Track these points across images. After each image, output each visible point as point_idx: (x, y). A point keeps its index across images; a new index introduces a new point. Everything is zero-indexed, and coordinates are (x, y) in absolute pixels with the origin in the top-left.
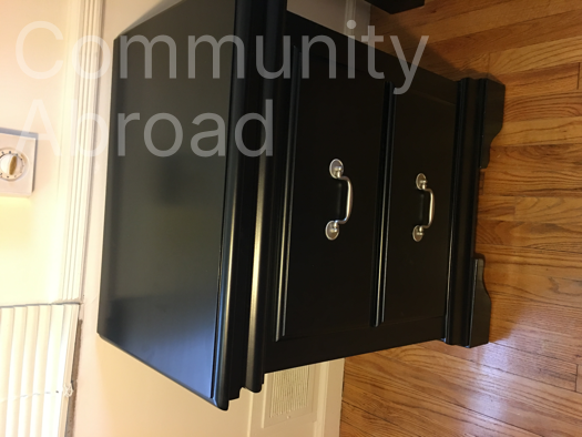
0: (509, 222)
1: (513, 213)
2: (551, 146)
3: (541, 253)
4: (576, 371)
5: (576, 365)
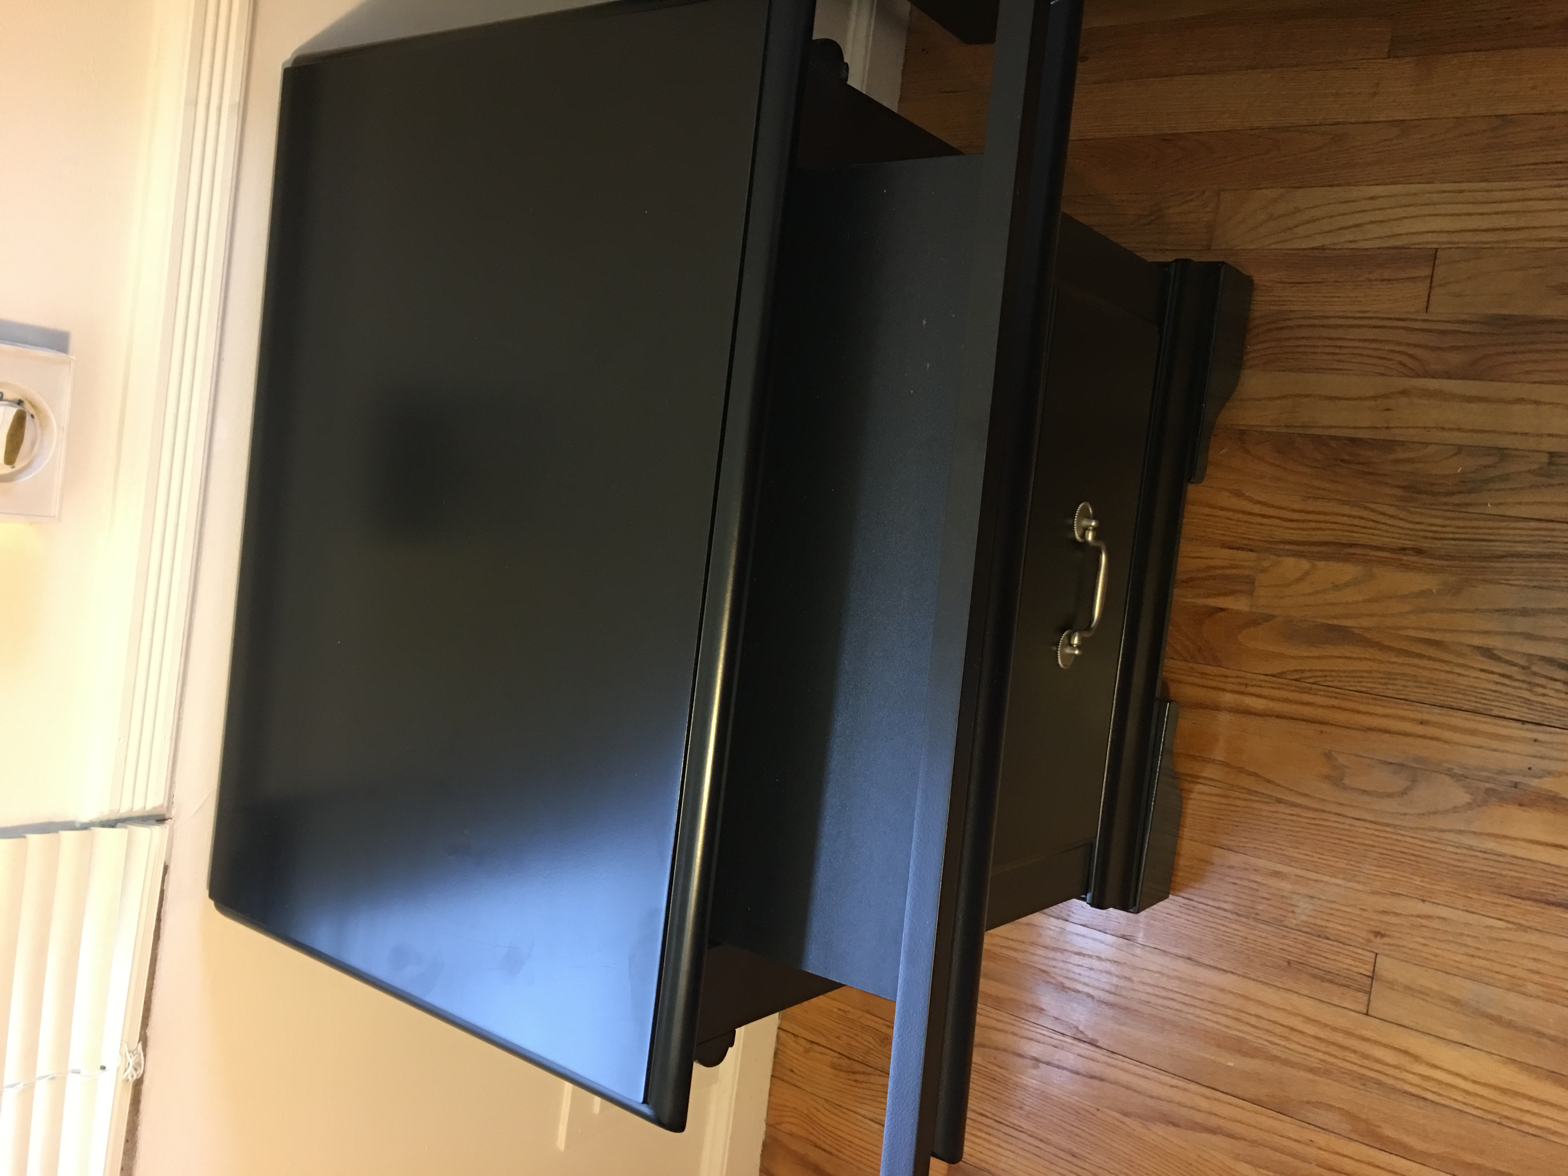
0: (1238, 613)
1: (1250, 593)
2: (1354, 441)
3: (1309, 691)
4: (1372, 969)
5: (1373, 955)
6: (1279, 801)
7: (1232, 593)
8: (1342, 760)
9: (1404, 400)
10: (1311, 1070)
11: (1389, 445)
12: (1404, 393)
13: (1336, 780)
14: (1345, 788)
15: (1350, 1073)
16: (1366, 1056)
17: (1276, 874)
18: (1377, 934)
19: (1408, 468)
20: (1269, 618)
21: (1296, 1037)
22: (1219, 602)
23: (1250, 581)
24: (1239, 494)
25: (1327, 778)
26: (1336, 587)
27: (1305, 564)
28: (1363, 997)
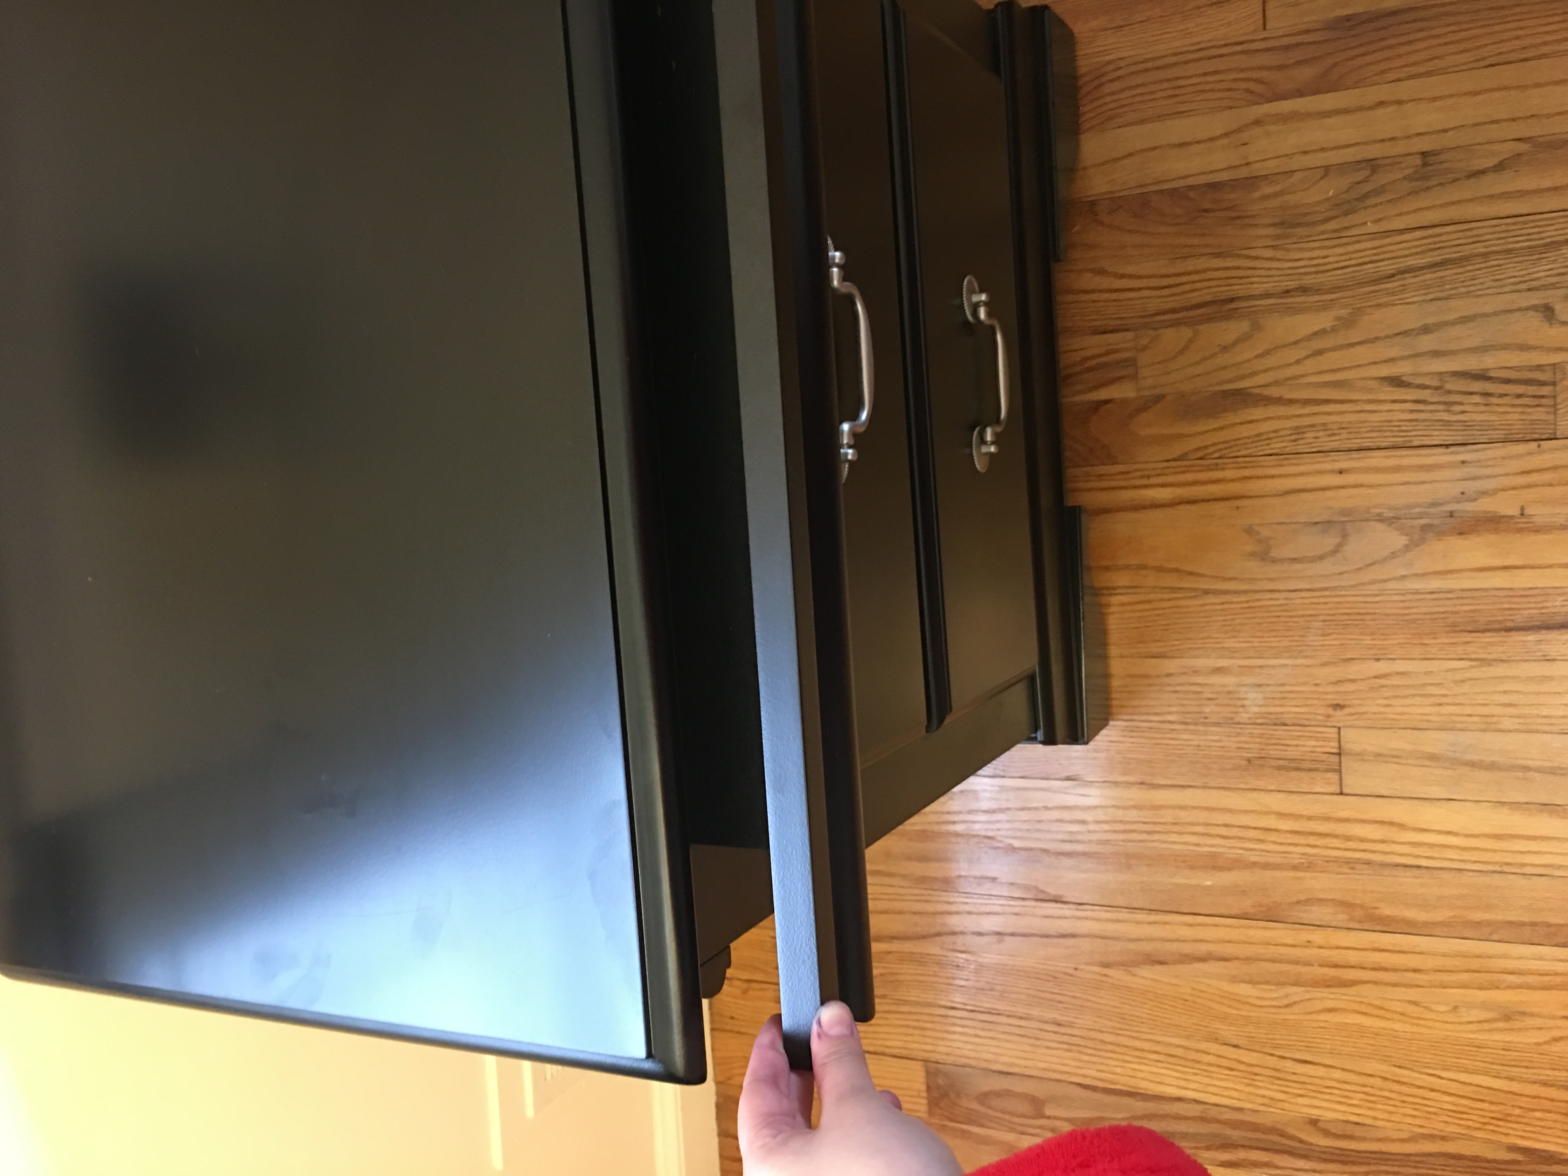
0: (1125, 402)
1: (1134, 377)
2: (1214, 186)
3: (1216, 467)
4: (1337, 745)
5: (1336, 730)
6: (1206, 592)
7: (1114, 381)
8: (1266, 532)
9: (1257, 131)
10: (1295, 868)
11: (1252, 182)
12: (1257, 122)
13: (1264, 555)
14: (1274, 561)
15: (1336, 860)
16: (1348, 838)
17: (1218, 670)
18: (1338, 706)
19: (1277, 202)
20: (1159, 398)
21: (1272, 837)
22: (1103, 394)
23: (1132, 362)
24: (1101, 272)
25: (1253, 555)
26: (1225, 349)
27: (1186, 332)
28: (1334, 777)
